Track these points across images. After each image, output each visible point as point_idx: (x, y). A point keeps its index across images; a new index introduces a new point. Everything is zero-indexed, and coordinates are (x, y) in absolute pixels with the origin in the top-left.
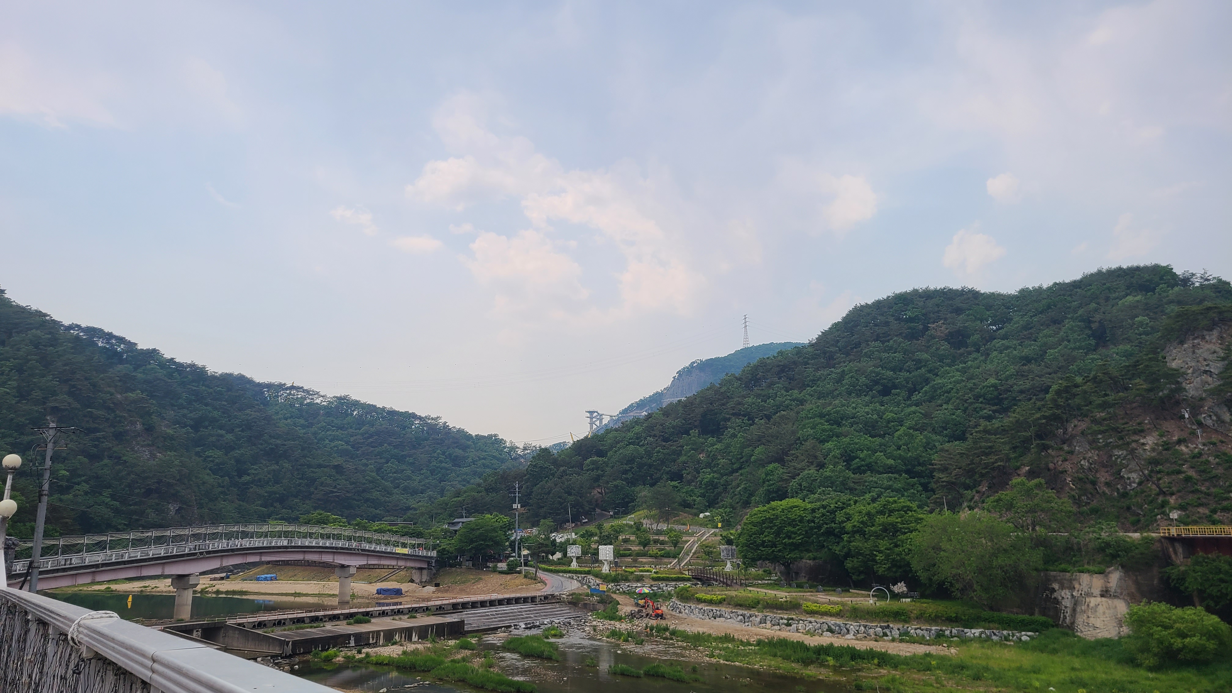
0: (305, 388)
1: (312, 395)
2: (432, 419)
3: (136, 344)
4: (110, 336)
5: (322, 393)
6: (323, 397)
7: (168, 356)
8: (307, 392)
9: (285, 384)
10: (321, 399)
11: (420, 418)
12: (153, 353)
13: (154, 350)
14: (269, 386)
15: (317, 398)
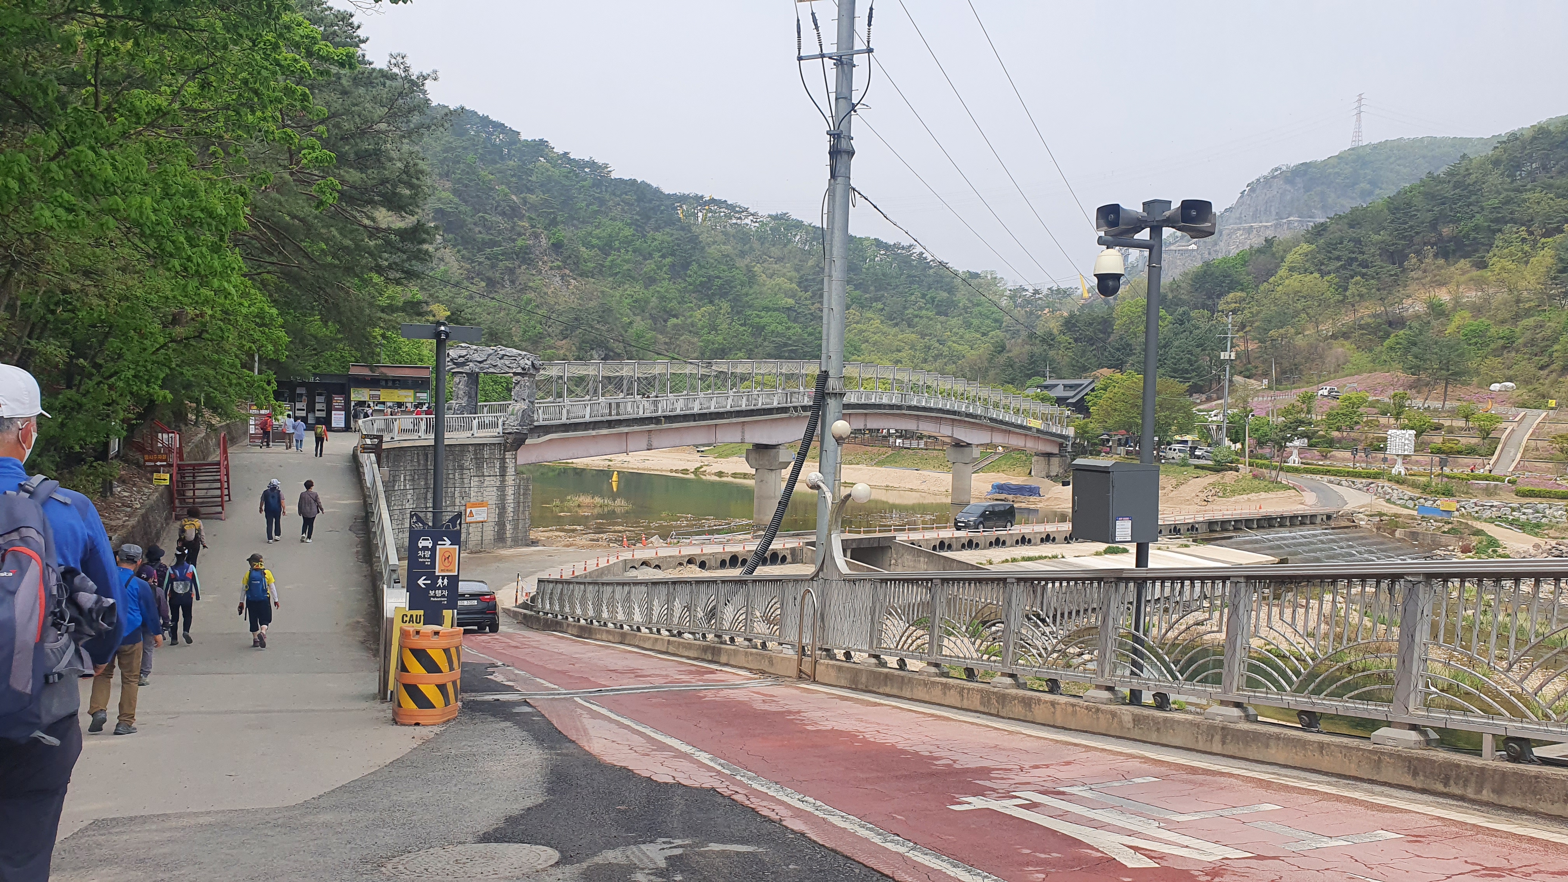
0: (729, 203)
1: (737, 212)
2: (903, 248)
3: (519, 133)
4: (485, 121)
5: (752, 211)
6: (752, 215)
7: (559, 150)
8: (732, 207)
9: (702, 197)
10: (751, 218)
11: (886, 247)
12: (540, 146)
13: (542, 142)
14: (683, 199)
15: (746, 217)
